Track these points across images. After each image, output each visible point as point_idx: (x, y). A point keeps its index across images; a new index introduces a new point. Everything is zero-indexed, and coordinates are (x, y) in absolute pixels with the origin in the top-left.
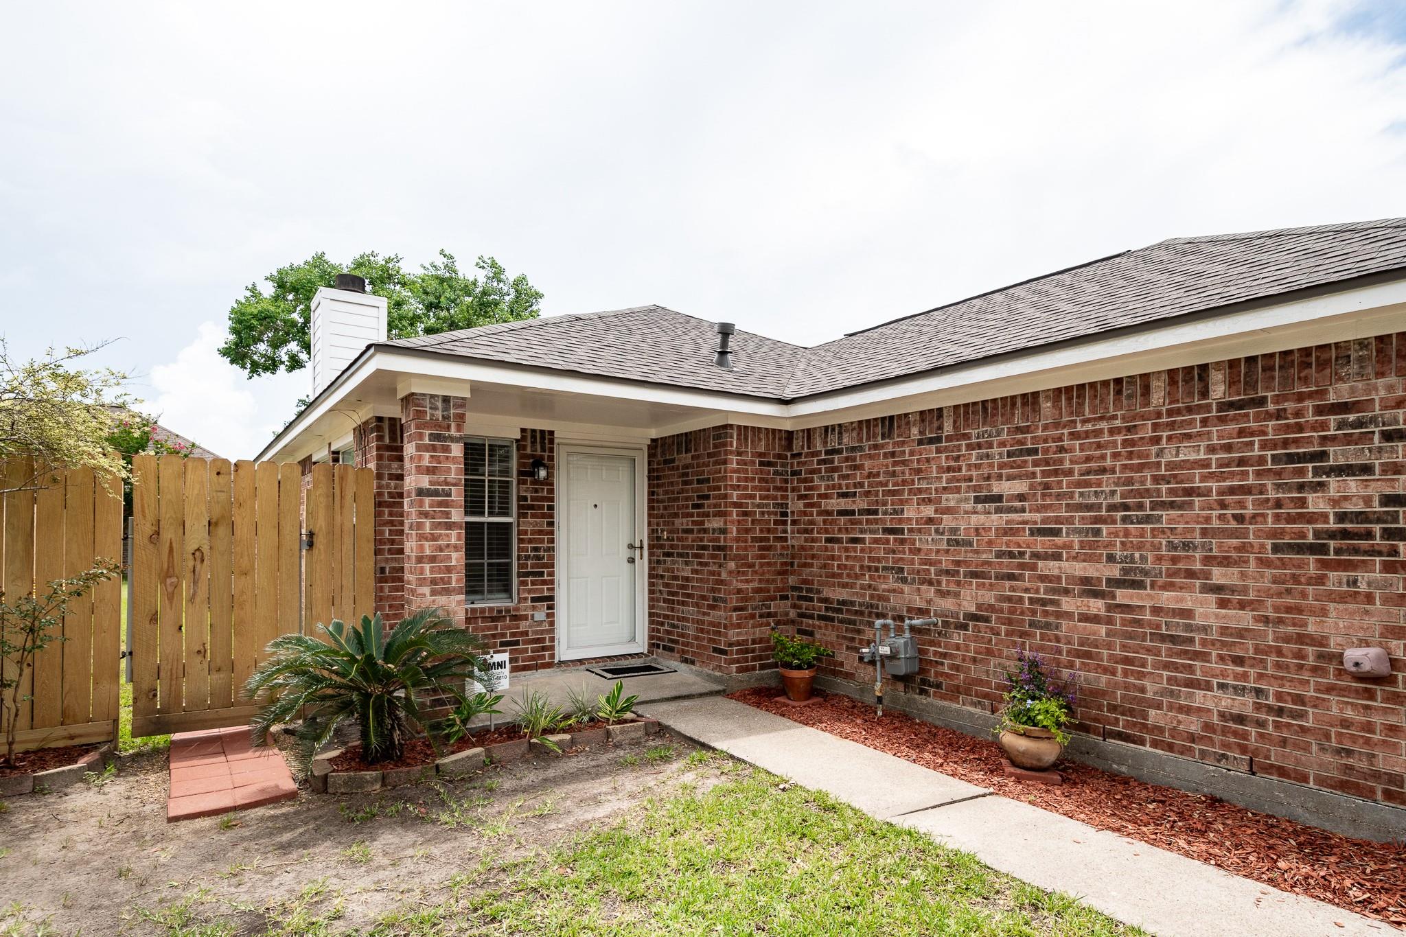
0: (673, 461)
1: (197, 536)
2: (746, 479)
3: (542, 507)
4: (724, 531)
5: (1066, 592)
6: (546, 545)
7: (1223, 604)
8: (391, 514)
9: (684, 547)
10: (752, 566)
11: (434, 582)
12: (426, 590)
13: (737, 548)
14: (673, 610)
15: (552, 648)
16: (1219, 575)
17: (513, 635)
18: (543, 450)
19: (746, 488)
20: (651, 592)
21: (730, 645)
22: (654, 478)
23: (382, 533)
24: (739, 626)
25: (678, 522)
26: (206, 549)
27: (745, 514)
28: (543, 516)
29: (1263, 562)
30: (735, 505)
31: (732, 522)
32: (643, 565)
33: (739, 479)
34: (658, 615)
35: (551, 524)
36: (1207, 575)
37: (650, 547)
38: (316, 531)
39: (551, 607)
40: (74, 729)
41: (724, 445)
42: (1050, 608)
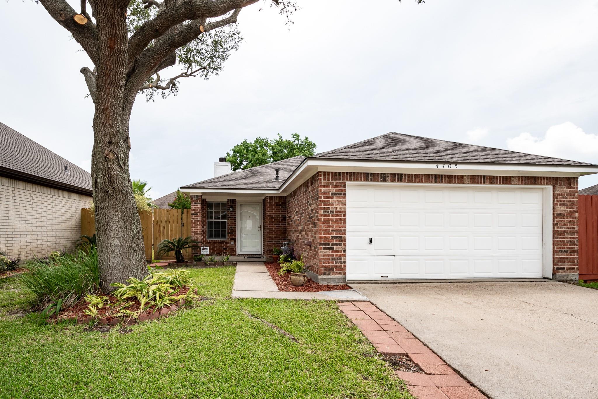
2: (272, 209)
3: (233, 217)
6: (234, 226)
10: (274, 231)
11: (195, 232)
12: (193, 233)
13: (269, 226)
15: (236, 251)
17: (226, 247)
18: (233, 204)
19: (272, 211)
26: (165, 226)
27: (272, 218)
28: (233, 219)
30: (269, 216)
31: (268, 220)
33: (270, 209)
35: (235, 221)
38: (184, 223)
39: (235, 241)
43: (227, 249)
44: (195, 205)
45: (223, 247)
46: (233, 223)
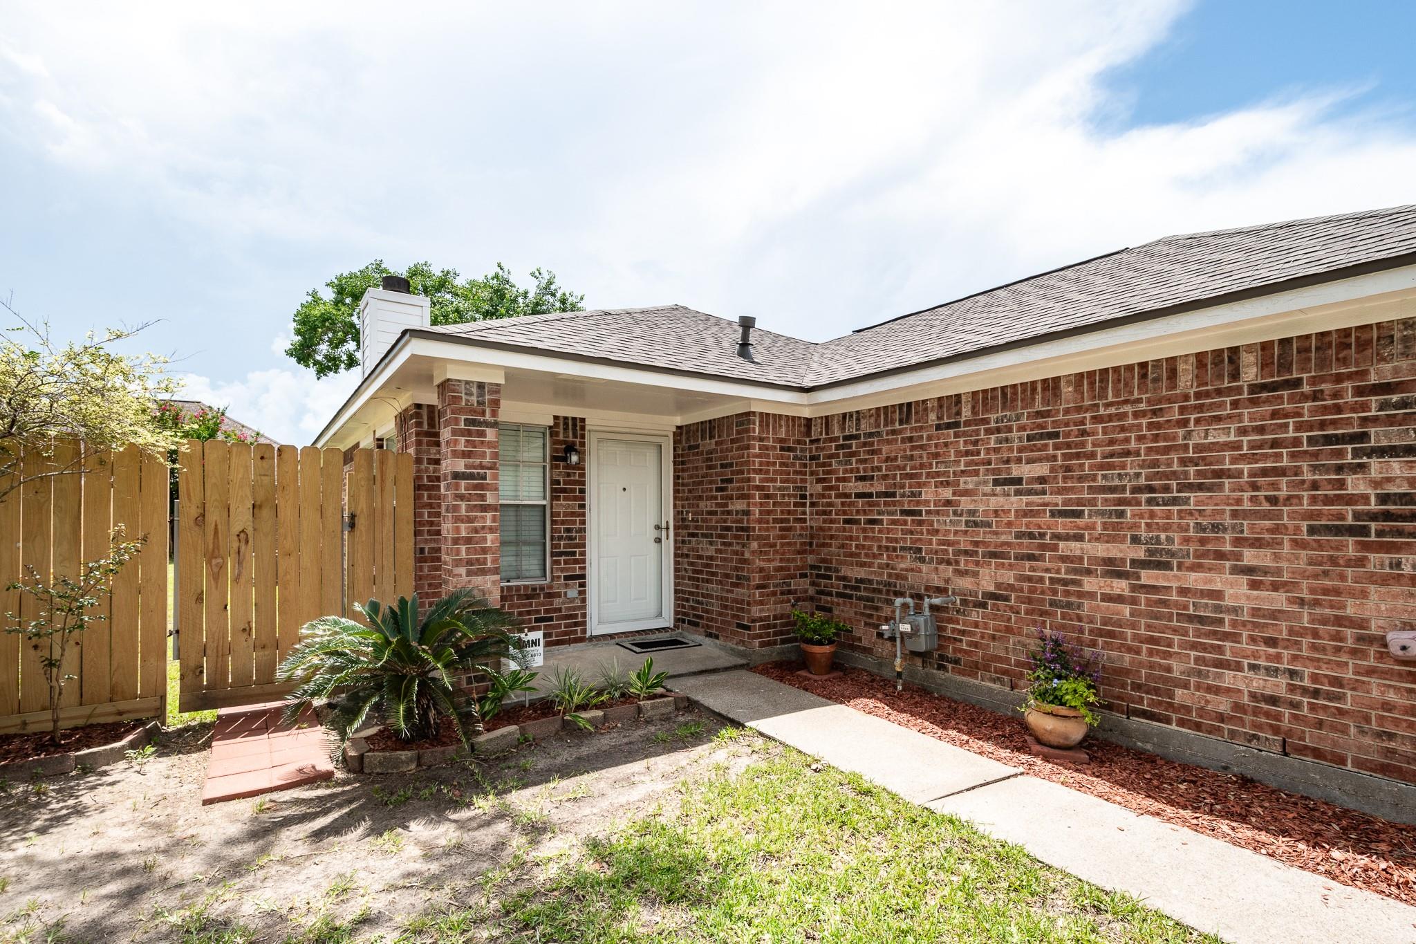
0: (697, 447)
1: (241, 518)
2: (768, 464)
3: (573, 491)
4: (747, 513)
5: (1088, 572)
6: (578, 526)
7: (1254, 585)
8: (430, 497)
9: (707, 528)
10: (773, 545)
11: (469, 562)
12: (462, 571)
13: (759, 529)
14: (697, 587)
15: (584, 623)
16: (1250, 557)
17: (547, 611)
18: (575, 436)
19: (767, 472)
20: (676, 570)
21: (754, 621)
22: (679, 462)
23: (421, 515)
24: (761, 603)
25: (702, 504)
26: (250, 531)
27: (767, 496)
28: (575, 499)
29: (1297, 544)
30: (758, 488)
31: (755, 504)
32: (669, 545)
33: (761, 464)
34: (683, 592)
35: (583, 506)
36: (1238, 557)
37: (676, 528)
38: (358, 513)
39: (583, 585)
40: (123, 705)
41: (748, 431)
42: (1071, 588)
43: (551, 619)
44: (469, 433)
45: (538, 612)
46: (573, 514)
